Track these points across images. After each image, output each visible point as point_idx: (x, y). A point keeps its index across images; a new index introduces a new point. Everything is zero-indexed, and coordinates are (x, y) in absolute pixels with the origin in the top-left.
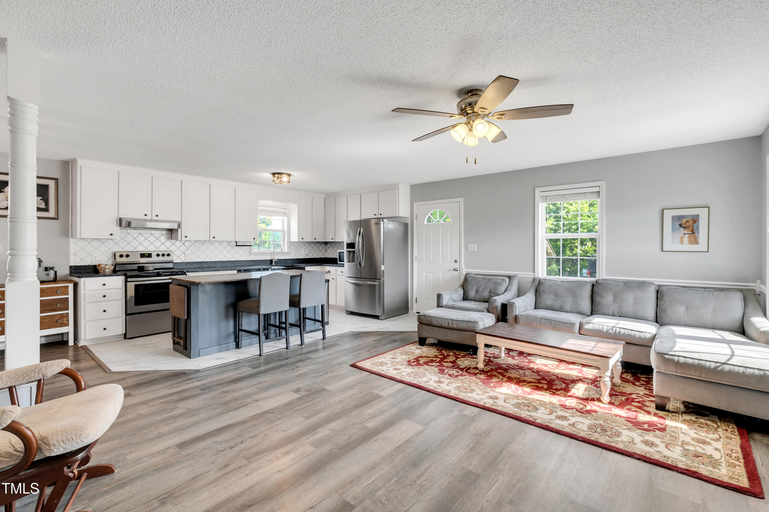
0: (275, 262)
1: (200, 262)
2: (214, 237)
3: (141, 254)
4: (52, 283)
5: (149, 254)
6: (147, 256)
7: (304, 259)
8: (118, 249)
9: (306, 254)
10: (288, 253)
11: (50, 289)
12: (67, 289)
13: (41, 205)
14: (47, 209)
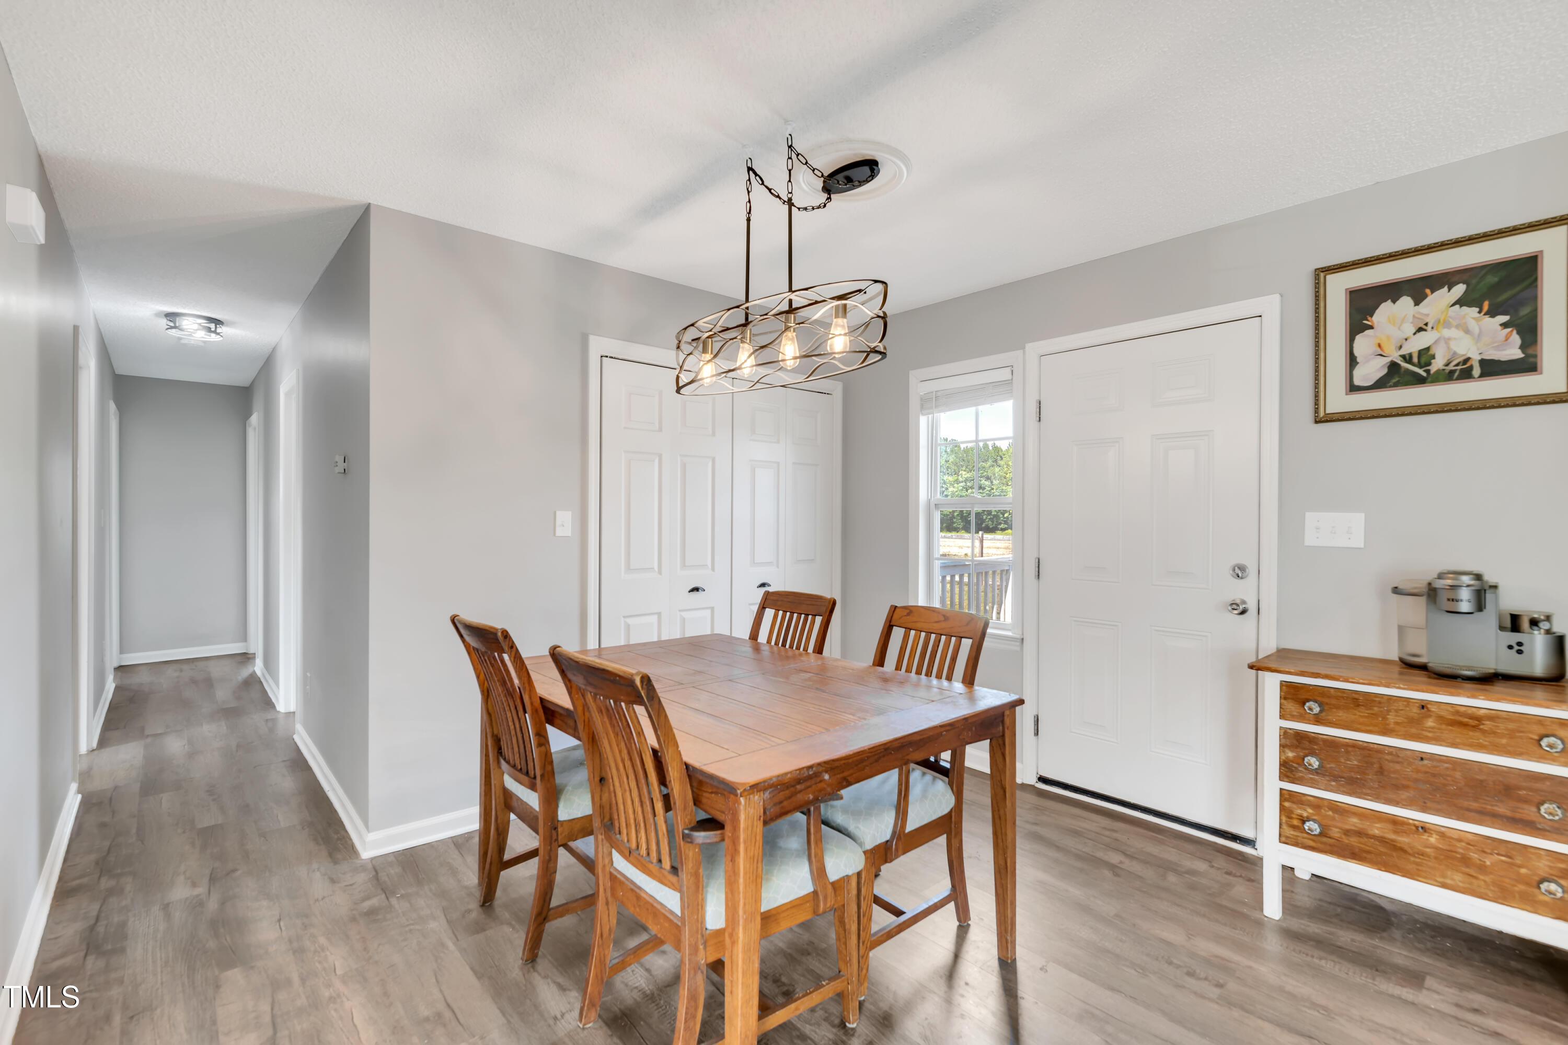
11: (1509, 720)
13: (1505, 350)
14: (1532, 360)
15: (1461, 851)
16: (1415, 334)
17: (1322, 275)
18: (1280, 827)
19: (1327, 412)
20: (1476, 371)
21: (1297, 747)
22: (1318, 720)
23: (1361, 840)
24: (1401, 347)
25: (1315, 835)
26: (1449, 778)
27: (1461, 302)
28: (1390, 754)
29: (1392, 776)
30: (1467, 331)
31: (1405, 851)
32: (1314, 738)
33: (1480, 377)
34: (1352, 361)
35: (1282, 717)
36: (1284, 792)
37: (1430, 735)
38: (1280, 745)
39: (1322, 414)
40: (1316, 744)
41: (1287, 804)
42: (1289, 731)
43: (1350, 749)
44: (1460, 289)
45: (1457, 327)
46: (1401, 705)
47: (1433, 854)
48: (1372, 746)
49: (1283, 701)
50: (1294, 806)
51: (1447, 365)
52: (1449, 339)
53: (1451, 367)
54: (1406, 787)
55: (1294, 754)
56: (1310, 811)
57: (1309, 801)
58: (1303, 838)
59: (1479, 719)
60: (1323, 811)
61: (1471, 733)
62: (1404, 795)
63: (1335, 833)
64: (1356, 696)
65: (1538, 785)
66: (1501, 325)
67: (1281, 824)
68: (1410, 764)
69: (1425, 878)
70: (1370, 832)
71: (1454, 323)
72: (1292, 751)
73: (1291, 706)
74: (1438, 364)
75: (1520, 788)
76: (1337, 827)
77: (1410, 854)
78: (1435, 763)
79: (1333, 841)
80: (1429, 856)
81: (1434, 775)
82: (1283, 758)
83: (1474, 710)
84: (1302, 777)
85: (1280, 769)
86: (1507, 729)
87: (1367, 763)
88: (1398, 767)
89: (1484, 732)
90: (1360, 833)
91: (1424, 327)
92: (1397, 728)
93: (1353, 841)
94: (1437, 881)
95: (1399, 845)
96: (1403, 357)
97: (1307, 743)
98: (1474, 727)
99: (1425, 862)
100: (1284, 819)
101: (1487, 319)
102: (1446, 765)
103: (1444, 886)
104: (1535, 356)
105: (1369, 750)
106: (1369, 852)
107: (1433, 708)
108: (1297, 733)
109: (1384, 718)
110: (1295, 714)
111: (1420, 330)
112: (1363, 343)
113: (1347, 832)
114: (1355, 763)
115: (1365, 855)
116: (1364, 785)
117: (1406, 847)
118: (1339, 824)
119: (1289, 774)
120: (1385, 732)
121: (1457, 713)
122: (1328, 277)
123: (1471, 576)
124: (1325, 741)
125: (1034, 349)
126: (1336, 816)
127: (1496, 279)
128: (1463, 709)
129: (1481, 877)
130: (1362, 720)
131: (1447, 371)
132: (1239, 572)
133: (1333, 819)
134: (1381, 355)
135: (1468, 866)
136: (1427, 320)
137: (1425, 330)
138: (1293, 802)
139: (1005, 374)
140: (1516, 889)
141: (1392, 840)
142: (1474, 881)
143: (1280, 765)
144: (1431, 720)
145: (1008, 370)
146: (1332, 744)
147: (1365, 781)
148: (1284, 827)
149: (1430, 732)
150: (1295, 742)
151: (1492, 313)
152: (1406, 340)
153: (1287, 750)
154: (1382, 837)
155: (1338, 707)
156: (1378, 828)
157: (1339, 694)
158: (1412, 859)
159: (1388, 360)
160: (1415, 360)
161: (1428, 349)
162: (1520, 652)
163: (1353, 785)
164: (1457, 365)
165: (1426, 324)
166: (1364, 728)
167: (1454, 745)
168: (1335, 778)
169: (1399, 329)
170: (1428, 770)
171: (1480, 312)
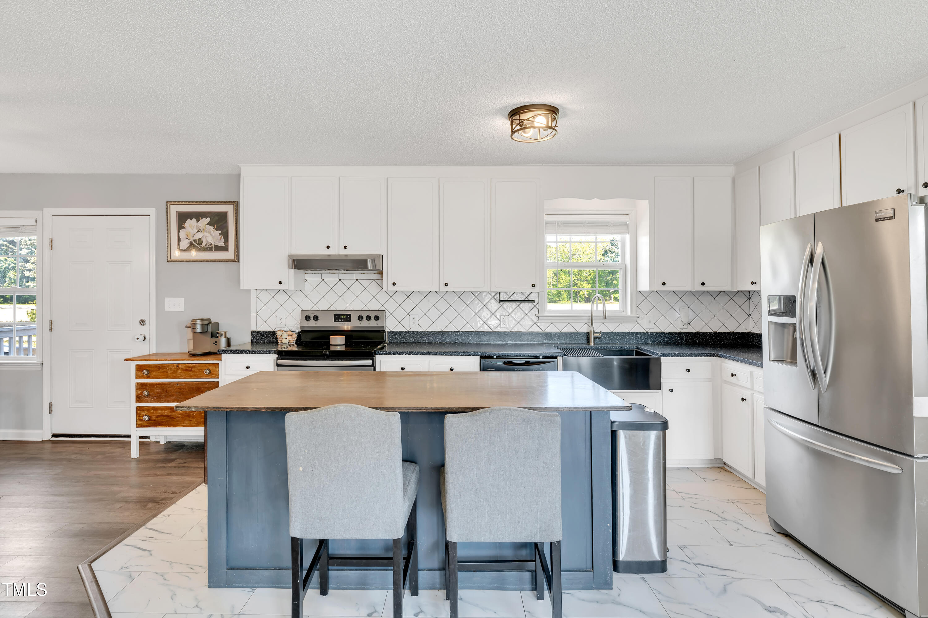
0: (595, 338)
1: (437, 332)
2: (446, 285)
3: (336, 315)
4: (199, 358)
5: (347, 315)
6: (343, 319)
7: (680, 333)
8: (308, 306)
9: (686, 321)
10: (636, 319)
11: (198, 366)
12: (217, 369)
13: (220, 243)
14: (227, 247)
15: (188, 413)
16: (197, 233)
17: (168, 204)
18: (137, 421)
19: (172, 258)
20: (213, 249)
21: (141, 389)
22: (148, 377)
23: (162, 418)
24: (193, 237)
25: (147, 421)
26: (184, 389)
27: (209, 224)
28: (169, 384)
29: (170, 392)
30: (211, 234)
31: (173, 418)
32: (147, 384)
33: (214, 251)
34: (179, 240)
35: (136, 378)
36: (138, 407)
37: (179, 375)
38: (136, 389)
39: (169, 259)
40: (147, 386)
41: (139, 412)
42: (139, 383)
43: (158, 385)
44: (209, 219)
45: (208, 232)
46: (171, 367)
47: (181, 417)
48: (164, 383)
49: (137, 372)
50: (141, 412)
51: (206, 245)
52: (206, 236)
53: (207, 246)
54: (173, 395)
55: (141, 392)
56: (146, 412)
57: (145, 408)
58: (144, 423)
59: (191, 367)
60: (150, 411)
61: (189, 373)
62: (173, 398)
63: (154, 418)
64: (159, 366)
65: (206, 386)
66: (219, 234)
67: (137, 420)
68: (174, 387)
69: (179, 425)
70: (164, 414)
71: (208, 231)
72: (140, 391)
73: (139, 373)
74: (204, 244)
75: (201, 388)
76: (154, 416)
77: (175, 419)
78: (181, 385)
79: (153, 421)
80: (180, 418)
81: (181, 389)
82: (137, 394)
83: (190, 364)
84: (143, 400)
85: (136, 398)
86: (198, 369)
87: (162, 389)
88: (171, 389)
89: (192, 371)
90: (161, 416)
91: (200, 231)
92: (171, 375)
93: (159, 419)
94: (182, 426)
95: (172, 416)
96: (194, 240)
97: (144, 386)
98: (190, 370)
99: (179, 420)
100: (138, 418)
101: (216, 231)
102: (184, 385)
103: (184, 426)
104: (227, 246)
105: (163, 385)
106: (164, 422)
107: (180, 366)
108: (142, 383)
109: (167, 372)
110: (140, 376)
111: (198, 231)
112: (182, 233)
113: (157, 417)
114: (159, 390)
115: (162, 423)
116: (161, 398)
117: (174, 417)
118: (155, 415)
119: (139, 400)
120: (167, 377)
121: (186, 366)
122: (171, 205)
123: (200, 320)
124: (150, 384)
125: (49, 212)
126: (154, 411)
127: (218, 218)
128: (187, 365)
129: (193, 420)
130: (161, 374)
131: (206, 248)
132: (142, 322)
133: (153, 413)
134: (188, 239)
135: (189, 418)
136: (200, 228)
137: (200, 232)
138: (141, 410)
139: (32, 222)
140: (201, 421)
141: (170, 415)
142: (191, 422)
143: (136, 397)
144: (179, 370)
145: (34, 220)
146: (152, 385)
147: (162, 396)
148: (138, 421)
149: (179, 374)
150: (141, 387)
151: (217, 230)
152: (195, 234)
153: (138, 391)
154: (168, 415)
155: (154, 371)
156: (166, 412)
157: (154, 366)
158: (176, 420)
159: (189, 241)
160: (197, 242)
161: (201, 239)
162: (216, 345)
163: (158, 399)
164: (208, 246)
165: (200, 230)
166: (161, 377)
167: (185, 378)
168: (153, 397)
169: (193, 230)
170: (179, 388)
171: (214, 228)
